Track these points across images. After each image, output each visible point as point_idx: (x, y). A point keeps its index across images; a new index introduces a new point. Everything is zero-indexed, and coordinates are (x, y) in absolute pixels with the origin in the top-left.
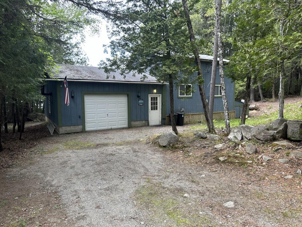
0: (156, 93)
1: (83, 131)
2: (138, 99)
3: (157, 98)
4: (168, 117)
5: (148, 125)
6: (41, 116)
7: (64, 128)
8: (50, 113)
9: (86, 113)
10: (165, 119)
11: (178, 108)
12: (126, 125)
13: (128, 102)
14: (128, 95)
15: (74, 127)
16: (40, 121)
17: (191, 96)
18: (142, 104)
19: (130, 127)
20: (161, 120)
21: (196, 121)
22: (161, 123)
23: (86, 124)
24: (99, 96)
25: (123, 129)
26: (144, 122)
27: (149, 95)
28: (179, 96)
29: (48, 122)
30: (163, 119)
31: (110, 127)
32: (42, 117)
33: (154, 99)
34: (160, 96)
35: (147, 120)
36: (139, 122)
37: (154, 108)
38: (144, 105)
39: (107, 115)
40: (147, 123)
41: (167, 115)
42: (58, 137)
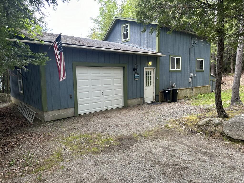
0: (151, 66)
1: (76, 116)
2: (134, 73)
3: (151, 71)
4: (161, 93)
5: (144, 103)
6: (3, 96)
7: (50, 113)
8: (22, 92)
9: (78, 91)
10: (159, 95)
11: (170, 83)
12: (122, 105)
13: (124, 77)
14: (124, 68)
15: (64, 110)
16: (2, 102)
17: (180, 70)
18: (138, 79)
19: (126, 106)
20: (155, 96)
21: (184, 96)
22: (155, 100)
23: (78, 105)
24: (92, 68)
25: (120, 109)
26: (140, 99)
27: (145, 68)
28: (171, 70)
29: (16, 103)
30: (157, 95)
31: (105, 108)
32: (4, 98)
33: (149, 73)
34: (154, 69)
35: (143, 98)
36: (135, 100)
37: (149, 83)
38: (140, 80)
39: (102, 92)
40: (142, 101)
41: (161, 91)
42: (43, 126)
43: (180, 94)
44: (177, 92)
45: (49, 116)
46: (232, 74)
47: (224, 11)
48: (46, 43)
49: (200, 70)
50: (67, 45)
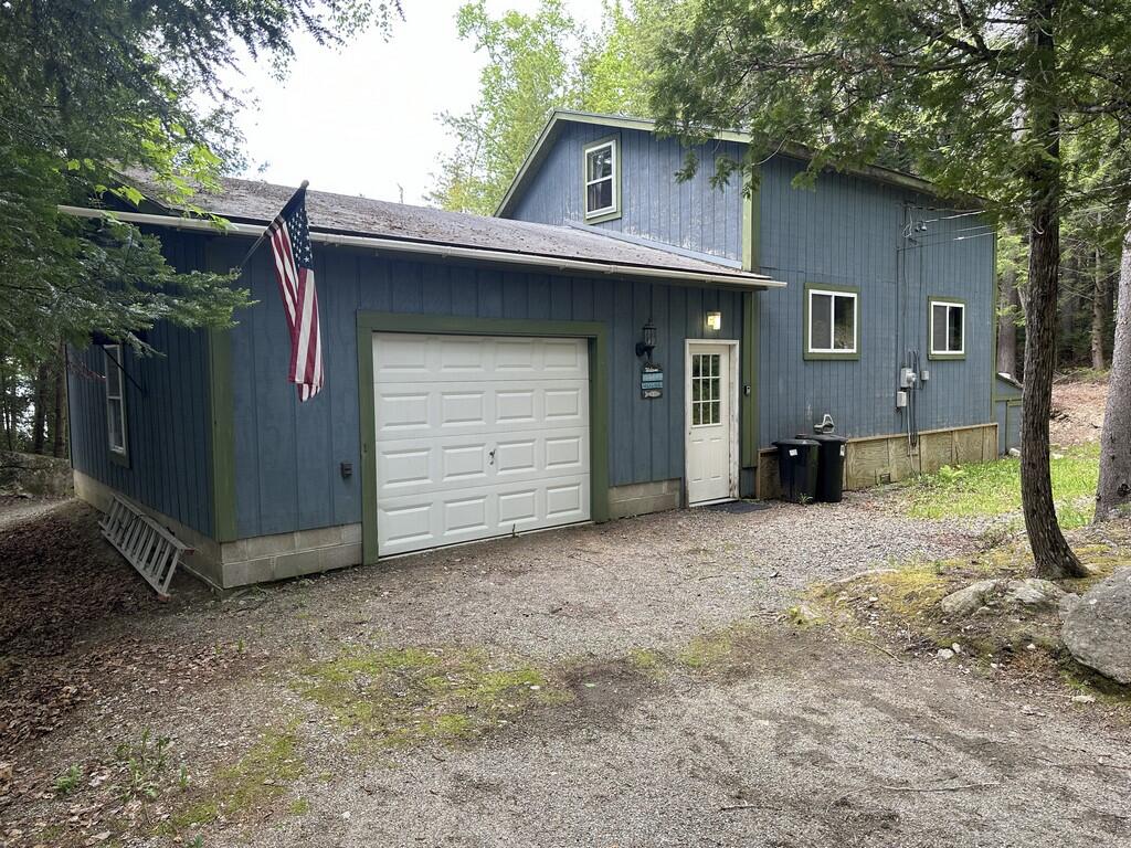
0: (716, 335)
1: (367, 564)
2: (637, 363)
3: (716, 358)
4: (766, 460)
5: (684, 504)
6: (34, 470)
7: (249, 547)
8: (121, 450)
9: (380, 445)
10: (756, 468)
11: (806, 410)
12: (581, 513)
13: (591, 381)
14: (592, 344)
15: (311, 536)
17: (854, 351)
18: (658, 394)
19: (603, 520)
20: (737, 474)
21: (872, 472)
22: (736, 492)
23: (379, 511)
24: (444, 342)
25: (571, 531)
26: (664, 487)
27: (688, 341)
28: (811, 350)
30: (744, 469)
31: (504, 527)
33: (707, 365)
34: (730, 347)
35: (679, 480)
36: (641, 490)
37: (708, 414)
38: (665, 396)
39: (491, 454)
40: (678, 494)
41: (763, 450)
42: (214, 608)
43: (855, 463)
44: (842, 453)
45: (243, 561)
46: (1097, 371)
47: (1056, 80)
48: (236, 227)
49: (947, 352)
50: (332, 238)
